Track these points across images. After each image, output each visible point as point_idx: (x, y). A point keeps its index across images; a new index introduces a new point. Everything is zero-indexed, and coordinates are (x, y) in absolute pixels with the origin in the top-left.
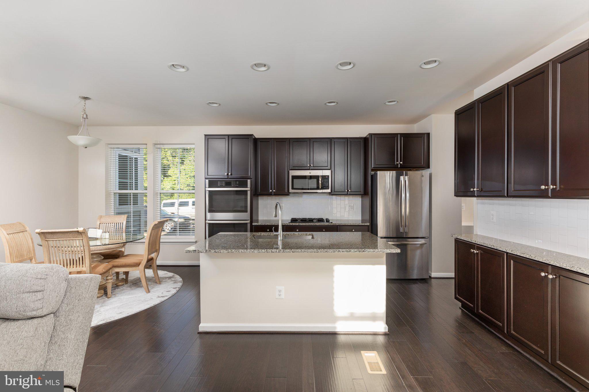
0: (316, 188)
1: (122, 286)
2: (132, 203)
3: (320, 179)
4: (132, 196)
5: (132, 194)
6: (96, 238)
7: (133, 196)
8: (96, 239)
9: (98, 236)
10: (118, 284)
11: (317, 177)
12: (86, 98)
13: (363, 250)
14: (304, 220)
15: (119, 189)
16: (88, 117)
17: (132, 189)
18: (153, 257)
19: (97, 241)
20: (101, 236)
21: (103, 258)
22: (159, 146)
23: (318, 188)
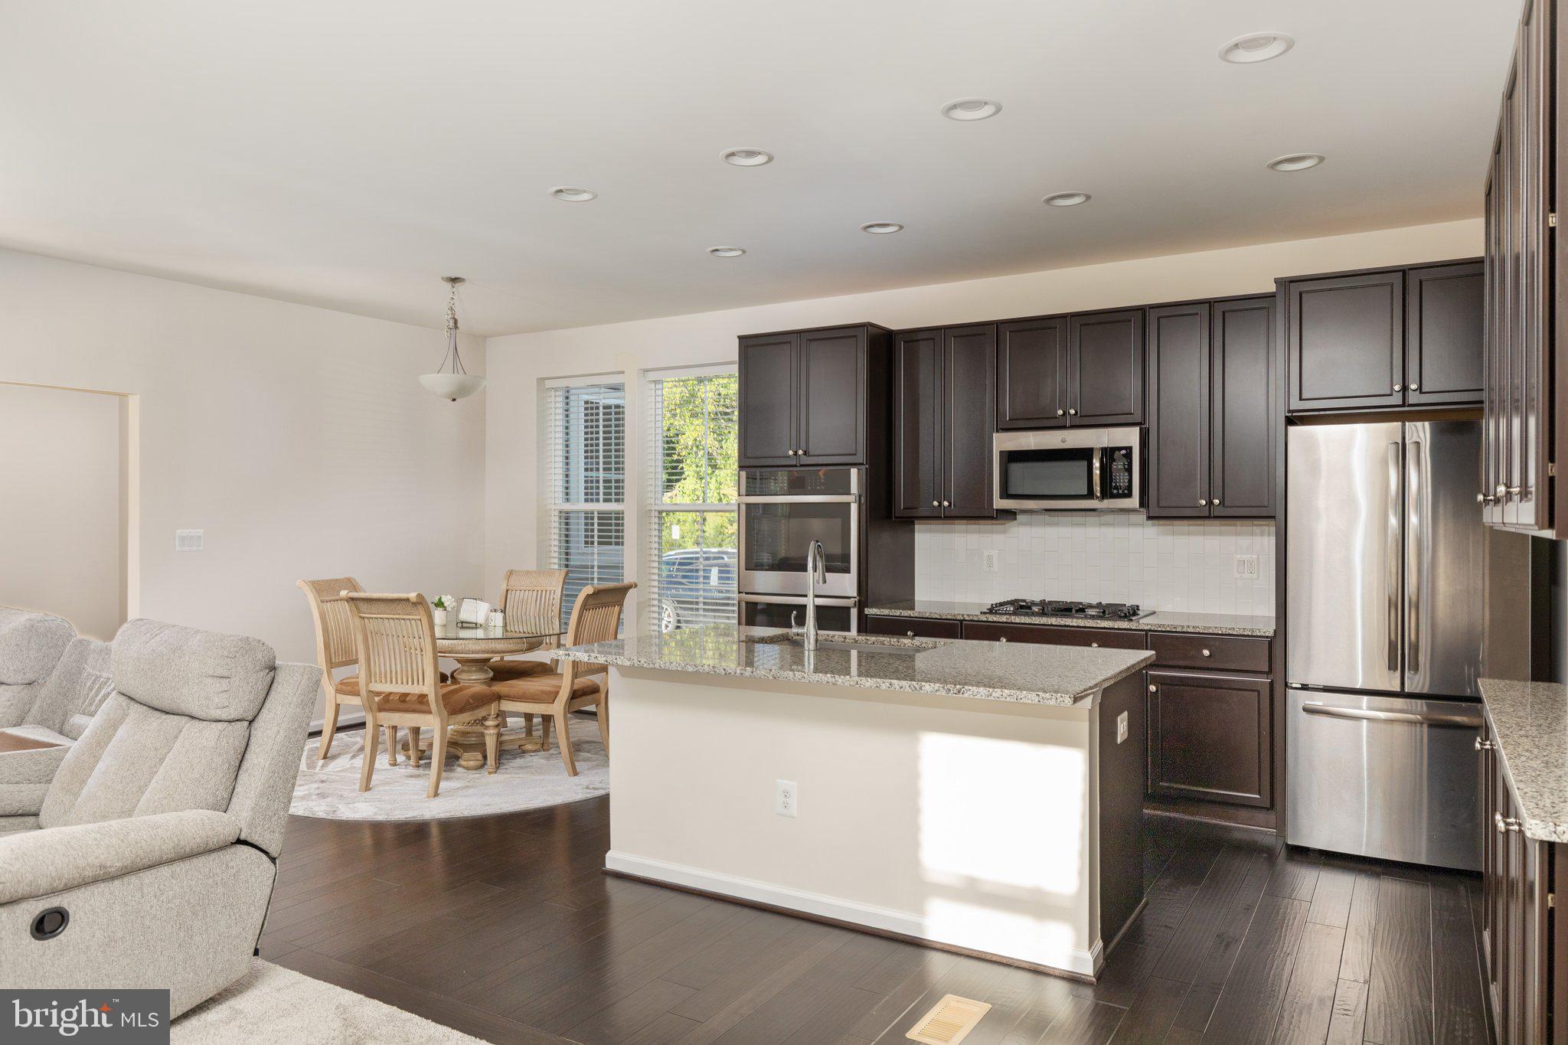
0: (1086, 493)
1: (532, 754)
2: (596, 539)
3: (1096, 464)
4: (596, 521)
5: (596, 515)
6: (476, 624)
7: (599, 518)
8: (476, 626)
9: (481, 620)
10: (524, 748)
11: (1085, 454)
12: (454, 280)
13: (958, 687)
14: (1050, 608)
15: (586, 500)
16: (459, 325)
17: (598, 500)
18: (599, 687)
19: (478, 630)
20: (487, 619)
21: (491, 674)
22: (652, 376)
23: (1090, 495)
